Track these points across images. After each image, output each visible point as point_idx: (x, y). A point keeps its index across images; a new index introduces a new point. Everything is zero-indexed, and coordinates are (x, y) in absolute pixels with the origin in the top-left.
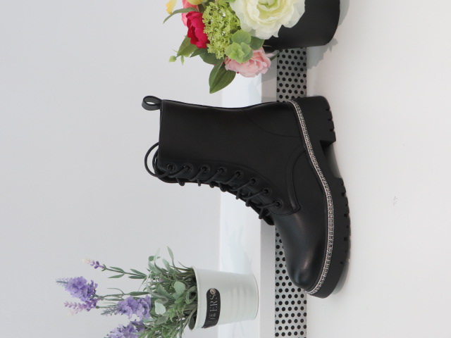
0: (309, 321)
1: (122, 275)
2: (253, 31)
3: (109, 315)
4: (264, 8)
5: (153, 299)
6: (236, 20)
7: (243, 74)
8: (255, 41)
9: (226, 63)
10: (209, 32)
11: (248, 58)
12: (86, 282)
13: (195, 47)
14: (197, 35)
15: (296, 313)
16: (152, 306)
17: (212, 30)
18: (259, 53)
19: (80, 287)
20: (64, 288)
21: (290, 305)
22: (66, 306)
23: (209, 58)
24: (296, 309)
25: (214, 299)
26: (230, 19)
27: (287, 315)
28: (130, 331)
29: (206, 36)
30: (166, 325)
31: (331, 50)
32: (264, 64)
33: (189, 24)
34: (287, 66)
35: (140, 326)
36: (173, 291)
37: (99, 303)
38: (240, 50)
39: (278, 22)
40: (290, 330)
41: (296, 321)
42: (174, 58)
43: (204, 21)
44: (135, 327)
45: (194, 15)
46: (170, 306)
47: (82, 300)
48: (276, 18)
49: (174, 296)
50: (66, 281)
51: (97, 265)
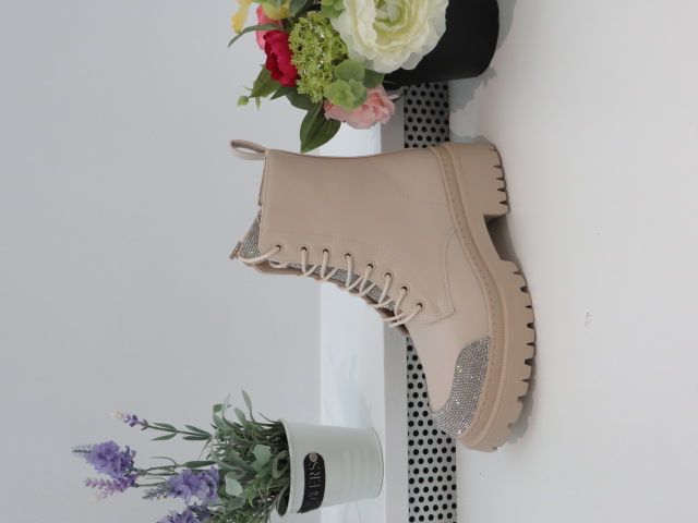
0: (462, 497)
1: (173, 436)
2: (368, 62)
3: (155, 498)
4: (383, 26)
5: (222, 472)
6: (340, 44)
7: (354, 125)
8: (370, 77)
9: (326, 108)
10: (299, 62)
11: (360, 102)
12: (118, 448)
13: (278, 85)
14: (281, 67)
15: (440, 485)
16: (221, 483)
17: (303, 59)
18: (376, 94)
19: (109, 458)
20: (84, 459)
21: (431, 474)
22: (88, 485)
23: (299, 100)
24: (440, 479)
25: (315, 470)
26: (331, 43)
27: (426, 490)
28: (188, 521)
29: (294, 69)
30: (244, 510)
31: (486, 84)
32: (385, 111)
33: (267, 49)
34: (419, 108)
35: (203, 513)
36: (253, 458)
37: (140, 480)
38: (348, 92)
39: (405, 47)
40: (431, 511)
41: (440, 498)
42: (245, 100)
43: (291, 47)
44: (195, 515)
45: (277, 36)
46: (249, 482)
47: (113, 477)
48: (401, 42)
49: (254, 465)
50: (87, 449)
51: (134, 421)
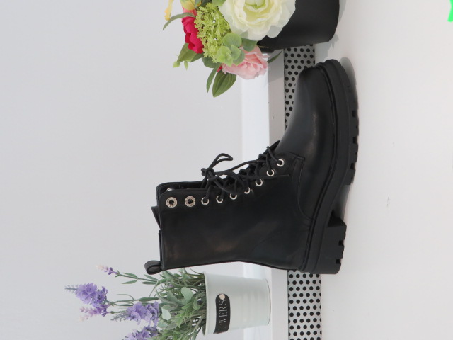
0: (326, 327)
1: (136, 281)
2: (246, 33)
3: (118, 320)
4: (251, 9)
5: (162, 305)
6: (225, 23)
7: (244, 77)
8: (247, 43)
9: (223, 66)
10: (202, 37)
12: (96, 287)
13: (193, 53)
15: (311, 318)
16: (161, 312)
17: (205, 34)
18: (254, 55)
19: (89, 294)
20: (74, 295)
21: (305, 310)
22: (82, 311)
23: (208, 62)
24: (312, 314)
27: (302, 321)
28: (143, 336)
29: (199, 41)
32: (260, 66)
33: (185, 31)
34: (296, 65)
35: (153, 331)
36: (181, 297)
37: (109, 309)
39: (268, 22)
40: (305, 336)
41: (312, 327)
43: (196, 27)
44: (149, 333)
45: (187, 21)
47: (94, 306)
48: (264, 19)
49: (183, 302)
50: (76, 288)
51: (111, 271)
